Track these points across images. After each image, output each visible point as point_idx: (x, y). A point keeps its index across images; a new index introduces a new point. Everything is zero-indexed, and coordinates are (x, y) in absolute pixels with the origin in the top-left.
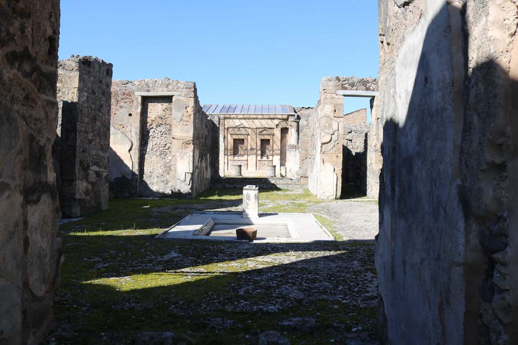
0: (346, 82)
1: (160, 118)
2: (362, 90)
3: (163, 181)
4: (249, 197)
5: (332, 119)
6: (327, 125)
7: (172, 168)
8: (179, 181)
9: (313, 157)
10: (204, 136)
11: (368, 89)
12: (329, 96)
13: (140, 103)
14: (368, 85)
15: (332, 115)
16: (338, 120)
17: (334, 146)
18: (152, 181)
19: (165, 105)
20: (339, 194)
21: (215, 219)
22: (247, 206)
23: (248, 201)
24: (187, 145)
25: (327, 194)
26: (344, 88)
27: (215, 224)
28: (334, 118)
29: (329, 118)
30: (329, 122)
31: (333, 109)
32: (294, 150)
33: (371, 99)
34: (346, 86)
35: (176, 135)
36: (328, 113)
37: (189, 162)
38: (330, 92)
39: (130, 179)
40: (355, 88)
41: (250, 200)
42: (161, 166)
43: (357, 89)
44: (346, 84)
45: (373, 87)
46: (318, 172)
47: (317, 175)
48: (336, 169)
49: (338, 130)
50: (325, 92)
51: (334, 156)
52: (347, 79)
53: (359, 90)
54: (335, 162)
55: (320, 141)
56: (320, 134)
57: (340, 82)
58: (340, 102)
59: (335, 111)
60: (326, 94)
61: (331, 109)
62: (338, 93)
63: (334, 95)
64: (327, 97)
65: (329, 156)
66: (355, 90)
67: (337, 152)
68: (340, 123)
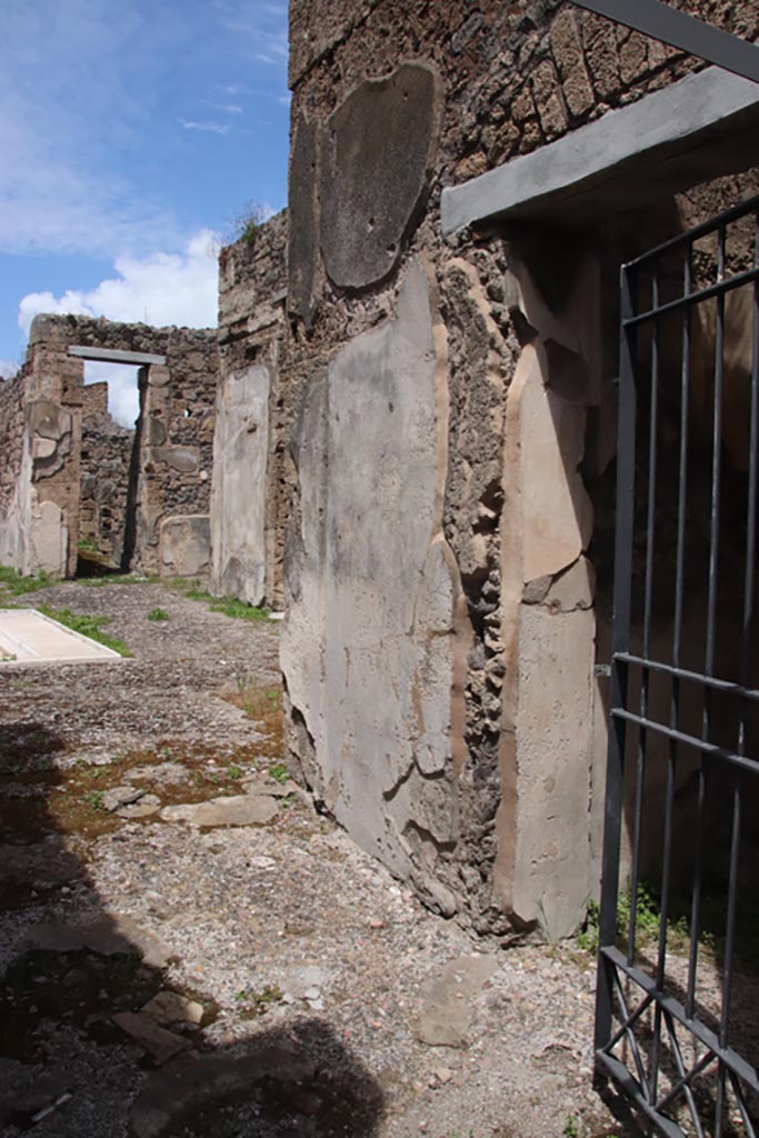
0: (91, 329)
2: (123, 349)
5: (56, 408)
6: (48, 419)
9: (7, 488)
11: (134, 348)
12: (51, 356)
14: (137, 338)
15: (57, 399)
16: (72, 410)
17: (63, 467)
20: (73, 568)
25: (48, 569)
26: (85, 342)
28: (62, 407)
29: (51, 406)
30: (52, 413)
31: (60, 386)
33: (140, 370)
34: (90, 337)
36: (49, 396)
38: (55, 347)
40: (107, 343)
43: (113, 347)
44: (89, 334)
45: (145, 343)
46: (23, 522)
47: (22, 527)
48: (66, 514)
49: (70, 433)
50: (44, 348)
51: (62, 489)
52: (92, 323)
53: (117, 348)
54: (65, 502)
55: (30, 453)
56: (31, 440)
57: (78, 328)
58: (75, 371)
59: (65, 390)
60: (45, 351)
61: (56, 384)
62: (71, 352)
63: (64, 357)
64: (48, 358)
65: (50, 488)
66: (107, 347)
67: (67, 479)
68: (74, 417)
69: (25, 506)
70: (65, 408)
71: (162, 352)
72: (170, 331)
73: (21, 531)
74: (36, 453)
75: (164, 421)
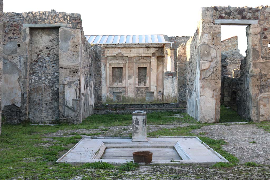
0: (224, 11)
1: (47, 48)
2: (239, 19)
3: (51, 109)
4: (138, 122)
5: (210, 47)
6: (206, 52)
7: (60, 96)
8: (67, 108)
9: (191, 83)
10: (89, 65)
11: (244, 18)
13: (28, 34)
14: (244, 13)
15: (210, 43)
16: (216, 47)
17: (213, 72)
18: (41, 108)
19: (53, 36)
20: (218, 117)
21: (107, 143)
22: (136, 130)
23: (137, 126)
24: (74, 74)
25: (207, 118)
26: (221, 17)
27: (107, 148)
28: (212, 46)
29: (208, 46)
30: (208, 50)
31: (211, 37)
32: (171, 77)
33: (247, 28)
34: (224, 15)
35: (63, 65)
36: (206, 42)
37: (76, 90)
38: (208, 21)
39: (19, 107)
40: (231, 17)
41: (138, 125)
42: (49, 94)
43: (234, 18)
44: (223, 14)
45: (249, 15)
46: (197, 97)
47: (197, 100)
48: (215, 94)
49: (216, 57)
50: (204, 22)
51: (213, 82)
52: (224, 9)
53: (236, 19)
54: (214, 88)
55: (199, 67)
56: (199, 61)
57: (218, 12)
58: (217, 30)
59: (213, 39)
60: (204, 23)
61: (209, 37)
62: (216, 23)
63: (212, 25)
64: (205, 26)
65: (208, 82)
66: (232, 19)
67: (216, 78)
68: (218, 51)
69: (198, 90)
70: (214, 47)
71: (256, 18)
72: (260, 8)
73: (196, 101)
74: (202, 67)
75: (259, 50)
